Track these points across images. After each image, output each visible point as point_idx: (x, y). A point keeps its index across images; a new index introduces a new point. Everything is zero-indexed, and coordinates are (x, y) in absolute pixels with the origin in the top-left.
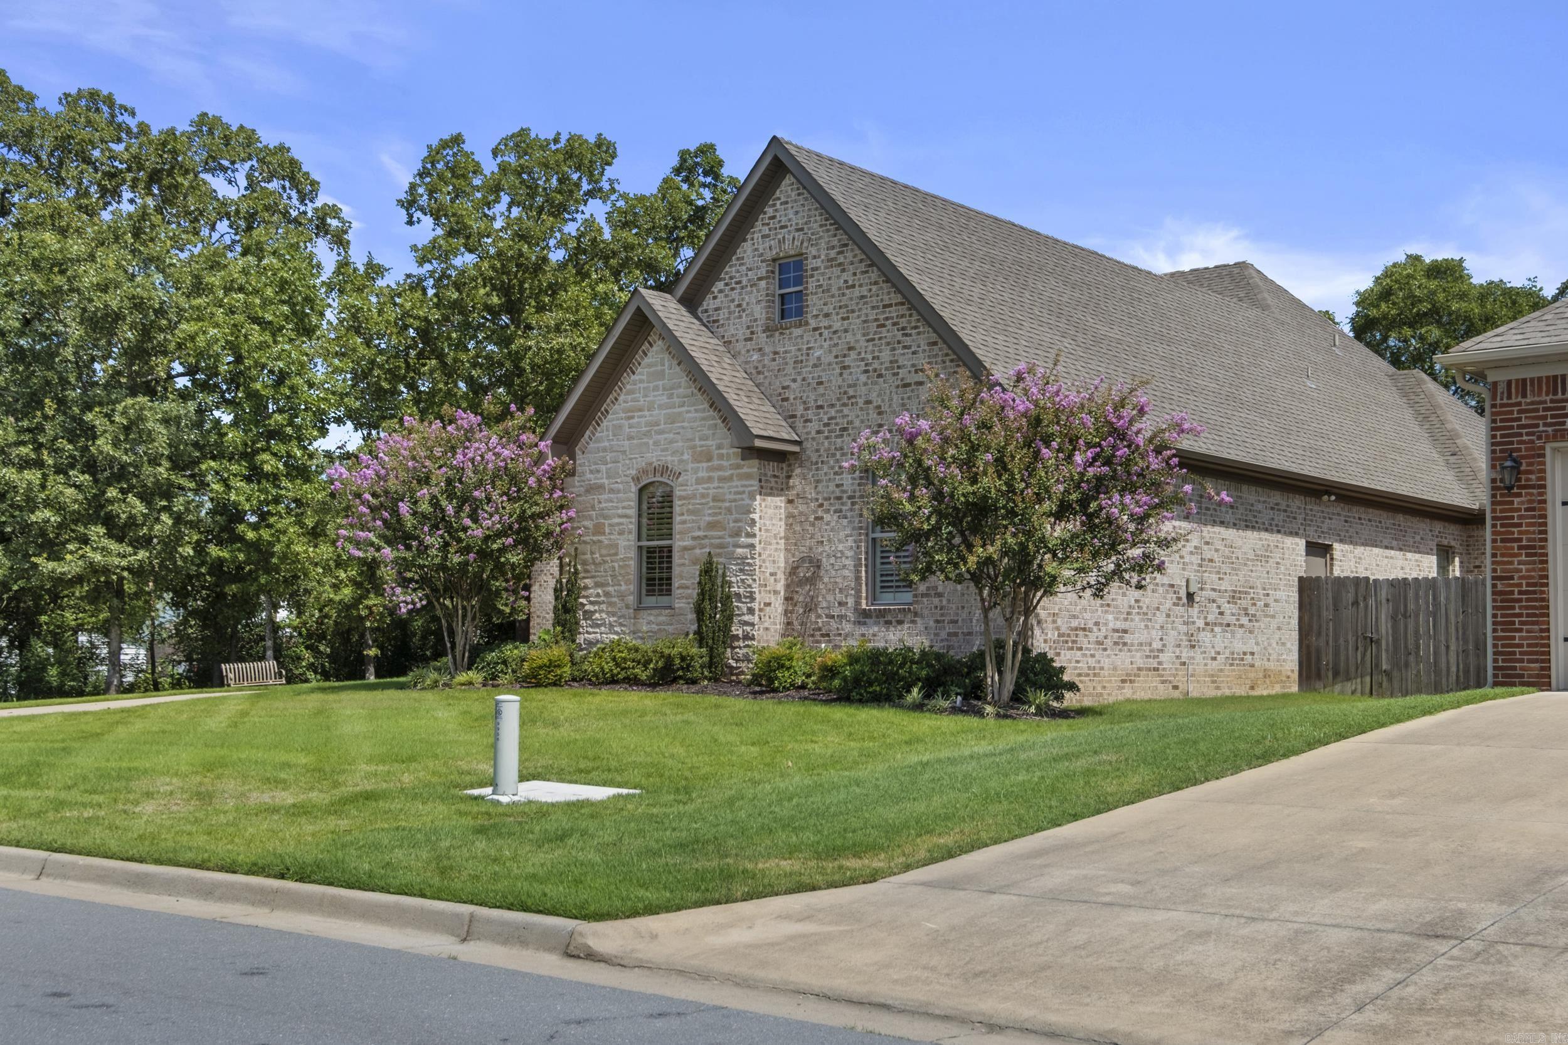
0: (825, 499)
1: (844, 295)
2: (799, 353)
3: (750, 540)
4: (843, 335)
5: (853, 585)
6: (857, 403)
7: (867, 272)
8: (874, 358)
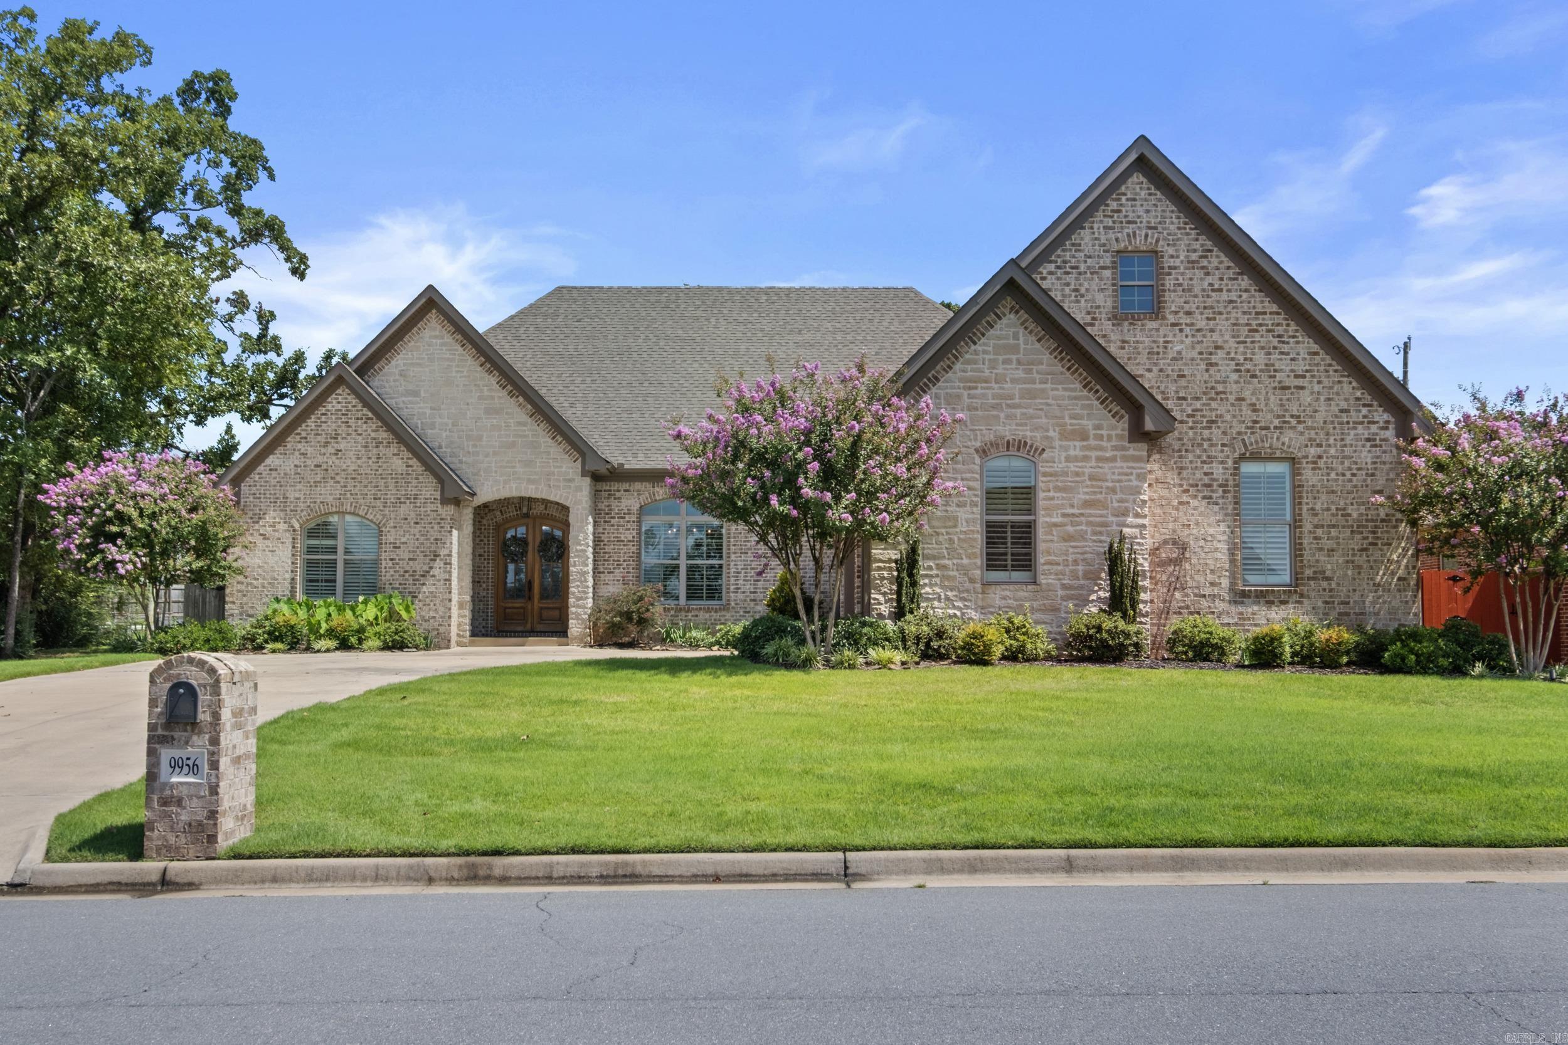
0: (1192, 486)
1: (1208, 296)
2: (1154, 345)
3: (1140, 521)
4: (1209, 334)
5: (1227, 566)
6: (1227, 399)
7: (1236, 279)
8: (1245, 359)
